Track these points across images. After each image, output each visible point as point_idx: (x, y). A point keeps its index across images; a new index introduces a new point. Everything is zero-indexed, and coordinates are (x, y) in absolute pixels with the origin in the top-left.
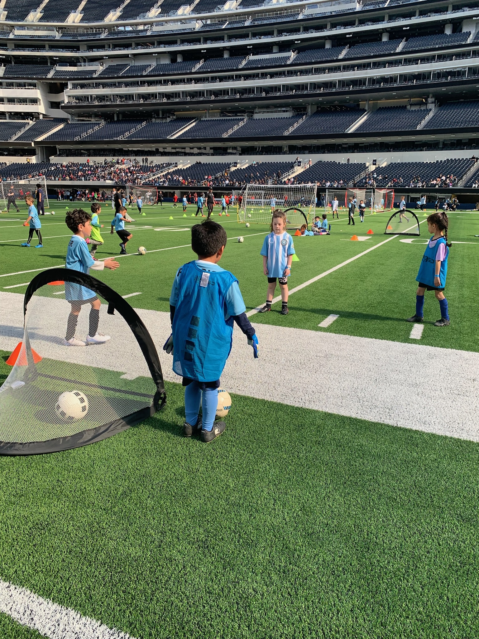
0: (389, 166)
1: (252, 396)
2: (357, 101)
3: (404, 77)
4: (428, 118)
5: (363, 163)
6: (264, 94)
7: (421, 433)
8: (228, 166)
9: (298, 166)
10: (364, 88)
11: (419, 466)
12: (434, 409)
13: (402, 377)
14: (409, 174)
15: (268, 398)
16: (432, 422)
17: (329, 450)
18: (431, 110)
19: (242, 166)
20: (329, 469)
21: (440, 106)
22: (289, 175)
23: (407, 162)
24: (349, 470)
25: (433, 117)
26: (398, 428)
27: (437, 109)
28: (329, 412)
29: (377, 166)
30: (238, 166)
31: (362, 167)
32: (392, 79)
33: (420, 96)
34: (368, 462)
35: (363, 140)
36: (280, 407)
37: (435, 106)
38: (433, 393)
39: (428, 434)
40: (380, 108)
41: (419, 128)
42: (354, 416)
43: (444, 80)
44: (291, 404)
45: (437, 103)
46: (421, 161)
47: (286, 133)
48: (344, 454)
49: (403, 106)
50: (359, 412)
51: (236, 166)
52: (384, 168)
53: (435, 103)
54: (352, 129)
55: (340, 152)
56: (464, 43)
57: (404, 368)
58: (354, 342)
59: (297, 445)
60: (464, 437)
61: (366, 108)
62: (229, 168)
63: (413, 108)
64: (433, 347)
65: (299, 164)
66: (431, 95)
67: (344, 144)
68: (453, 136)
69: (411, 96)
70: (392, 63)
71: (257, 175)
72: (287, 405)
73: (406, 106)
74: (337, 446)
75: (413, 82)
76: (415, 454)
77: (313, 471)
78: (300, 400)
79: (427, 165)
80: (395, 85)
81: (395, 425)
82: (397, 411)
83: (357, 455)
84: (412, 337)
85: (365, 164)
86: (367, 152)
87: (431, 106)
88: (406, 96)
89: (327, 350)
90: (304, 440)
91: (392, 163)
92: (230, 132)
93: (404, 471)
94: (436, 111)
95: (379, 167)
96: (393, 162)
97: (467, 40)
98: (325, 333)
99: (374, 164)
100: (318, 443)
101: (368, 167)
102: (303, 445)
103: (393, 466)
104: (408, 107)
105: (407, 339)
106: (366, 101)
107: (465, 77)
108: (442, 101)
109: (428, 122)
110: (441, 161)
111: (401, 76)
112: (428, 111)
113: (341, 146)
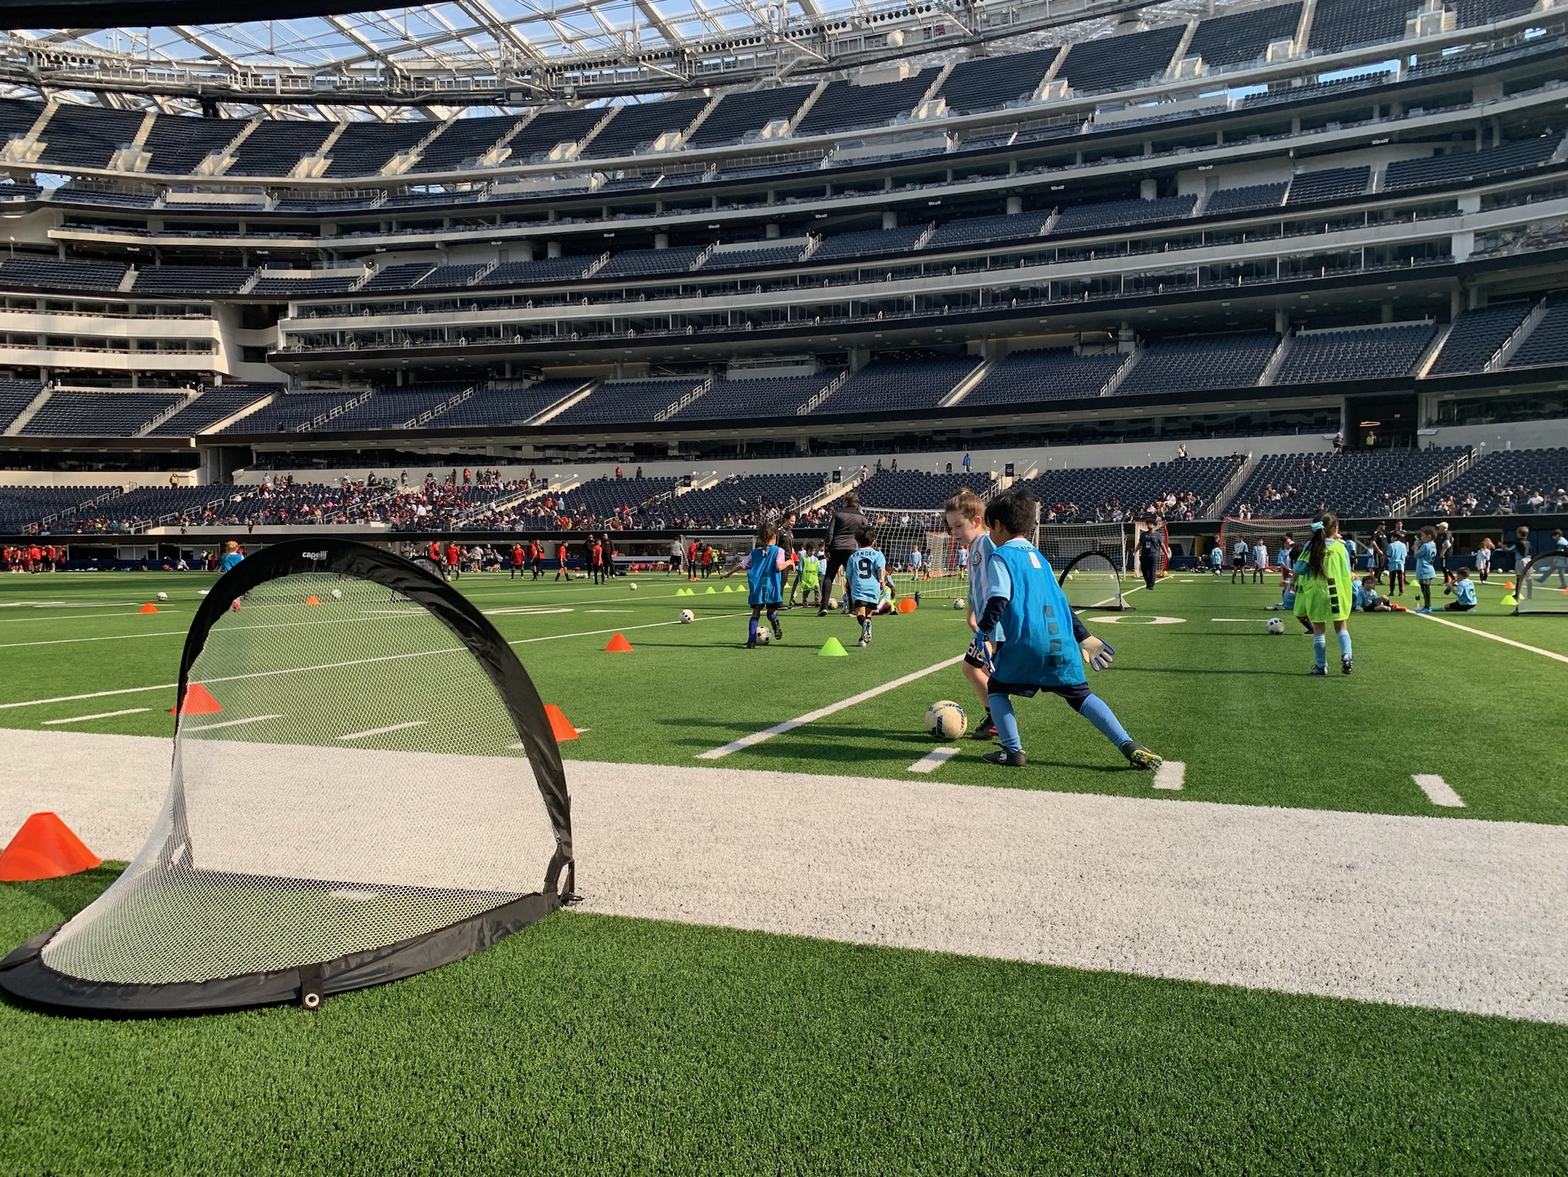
0: (1043, 477)
1: (727, 923)
2: (960, 338)
3: (1061, 287)
4: (1122, 372)
5: (983, 471)
6: (749, 327)
7: (1239, 993)
8: (670, 484)
9: (834, 481)
10: (974, 310)
11: (1252, 1076)
12: (1260, 933)
13: (1150, 866)
14: (1092, 495)
15: (772, 927)
16: (1263, 963)
17: (966, 1047)
18: (1127, 355)
19: (703, 484)
20: (972, 1096)
21: (1147, 346)
22: (813, 502)
23: (1085, 467)
24: (1035, 1096)
25: (1135, 368)
26: (1166, 981)
27: (1141, 354)
28: (957, 952)
29: (1016, 478)
30: (694, 484)
31: (981, 482)
32: (1036, 292)
33: (1101, 325)
34: (1093, 1073)
35: (981, 421)
36: (808, 946)
37: (1137, 346)
38: (1247, 900)
39: (1257, 993)
40: (1014, 353)
41: (1104, 392)
42: (1030, 957)
43: (1149, 293)
44: (844, 939)
45: (1141, 340)
46: (1118, 465)
47: (802, 411)
48: (1015, 1055)
49: (1064, 348)
50: (1046, 950)
51: (689, 485)
52: (1033, 482)
53: (1135, 340)
54: (955, 398)
55: (928, 450)
56: (1184, 217)
57: (1155, 848)
58: (1008, 800)
59: (865, 1038)
60: (1364, 994)
61: (983, 353)
62: (673, 488)
63: (1089, 352)
64: (1220, 805)
65: (837, 477)
66: (1124, 325)
67: (935, 432)
68: (1181, 410)
69: (1080, 327)
70: (1032, 259)
71: (739, 502)
72: (832, 942)
73: (1071, 348)
74: (990, 1034)
75: (1083, 298)
76: (1231, 1045)
77: (922, 1103)
78: (869, 929)
79: (1132, 473)
80: (1044, 304)
81: (1157, 975)
82: (1153, 943)
83: (1055, 1054)
84: (1157, 786)
85: (987, 474)
86: (991, 448)
87: (1127, 347)
88: (1070, 327)
89: (935, 817)
90: (887, 1024)
91: (1050, 471)
92: (673, 409)
93: (1208, 1090)
94: (1137, 360)
95: (1021, 480)
96: (1053, 468)
97: (1191, 211)
98: (925, 785)
99: (1008, 475)
100: (933, 1031)
101: (995, 481)
102: (885, 1038)
103: (1171, 1077)
104: (1077, 349)
105: (1147, 791)
106: (980, 337)
107: (1197, 287)
108: (1151, 336)
109: (1125, 381)
110: (1163, 464)
111: (1055, 284)
112: (1121, 358)
113: (930, 438)
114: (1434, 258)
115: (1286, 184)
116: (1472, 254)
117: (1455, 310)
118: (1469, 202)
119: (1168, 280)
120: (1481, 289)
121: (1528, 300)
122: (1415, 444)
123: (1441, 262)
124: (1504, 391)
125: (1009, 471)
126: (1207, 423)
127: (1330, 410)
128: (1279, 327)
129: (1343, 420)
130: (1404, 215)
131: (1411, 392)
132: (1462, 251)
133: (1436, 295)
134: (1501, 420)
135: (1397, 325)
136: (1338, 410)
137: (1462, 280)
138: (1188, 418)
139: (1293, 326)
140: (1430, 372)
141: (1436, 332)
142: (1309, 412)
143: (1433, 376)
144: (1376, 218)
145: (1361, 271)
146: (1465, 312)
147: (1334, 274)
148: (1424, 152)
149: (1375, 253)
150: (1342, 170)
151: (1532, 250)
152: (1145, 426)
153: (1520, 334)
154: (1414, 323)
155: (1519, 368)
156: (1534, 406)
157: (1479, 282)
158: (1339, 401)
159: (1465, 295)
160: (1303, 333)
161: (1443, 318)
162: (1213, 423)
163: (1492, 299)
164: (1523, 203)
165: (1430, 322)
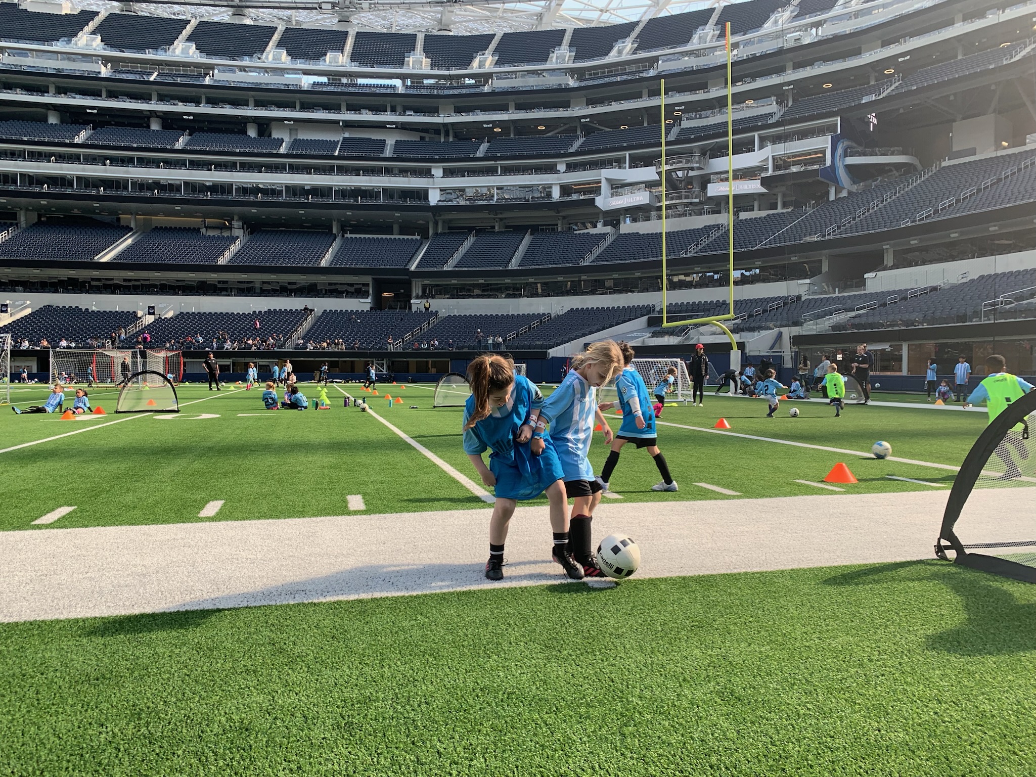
0: (177, 317)
2: (114, 212)
3: (192, 186)
4: (234, 248)
5: (130, 310)
9: (2, 312)
10: (125, 193)
14: (211, 330)
18: (238, 237)
21: (251, 233)
23: (207, 311)
25: (243, 247)
27: (247, 238)
29: (157, 317)
31: (133, 317)
32: (172, 187)
33: (222, 216)
35: (130, 274)
37: (244, 233)
40: (156, 227)
41: (222, 261)
43: (252, 198)
45: (247, 229)
46: (230, 311)
49: (194, 228)
52: (169, 320)
53: (243, 228)
54: (107, 257)
55: (87, 292)
56: (275, 152)
61: (133, 225)
63: (211, 233)
65: (4, 308)
66: (236, 218)
67: (93, 279)
68: (272, 277)
69: (205, 215)
70: (168, 164)
73: (199, 229)
75: (207, 196)
79: (239, 317)
80: (178, 196)
85: (134, 312)
86: (137, 294)
87: (237, 232)
88: (198, 214)
91: (182, 313)
94: (245, 241)
95: (160, 318)
96: (185, 311)
97: (279, 149)
99: (150, 314)
101: (140, 318)
104: (203, 230)
106: (131, 214)
107: (283, 199)
108: (254, 227)
109: (235, 255)
110: (260, 312)
111: (186, 183)
112: (233, 239)
113: (89, 283)
114: (420, 199)
115: (338, 141)
116: (439, 201)
117: (431, 232)
118: (437, 172)
119: (266, 192)
120: (444, 222)
121: (467, 230)
122: (410, 308)
123: (423, 203)
124: (454, 282)
125: (151, 311)
126: (289, 287)
127: (364, 285)
128: (334, 231)
129: (371, 292)
130: (403, 172)
131: (407, 277)
132: (434, 198)
133: (421, 222)
134: (452, 297)
135: (401, 237)
136: (368, 285)
137: (434, 215)
138: (278, 282)
139: (343, 230)
140: (417, 267)
141: (421, 244)
142: (351, 285)
143: (418, 270)
144: (389, 171)
145: (381, 201)
146: (436, 234)
147: (365, 202)
148: (413, 137)
149: (389, 192)
150: (370, 139)
151: (468, 203)
152: (250, 285)
153: (462, 250)
154: (410, 237)
155: (461, 269)
156: (469, 290)
157: (442, 217)
158: (368, 279)
159: (436, 224)
160: (348, 235)
161: (425, 237)
162: (294, 287)
163: (450, 228)
164: (464, 176)
165: (418, 238)
